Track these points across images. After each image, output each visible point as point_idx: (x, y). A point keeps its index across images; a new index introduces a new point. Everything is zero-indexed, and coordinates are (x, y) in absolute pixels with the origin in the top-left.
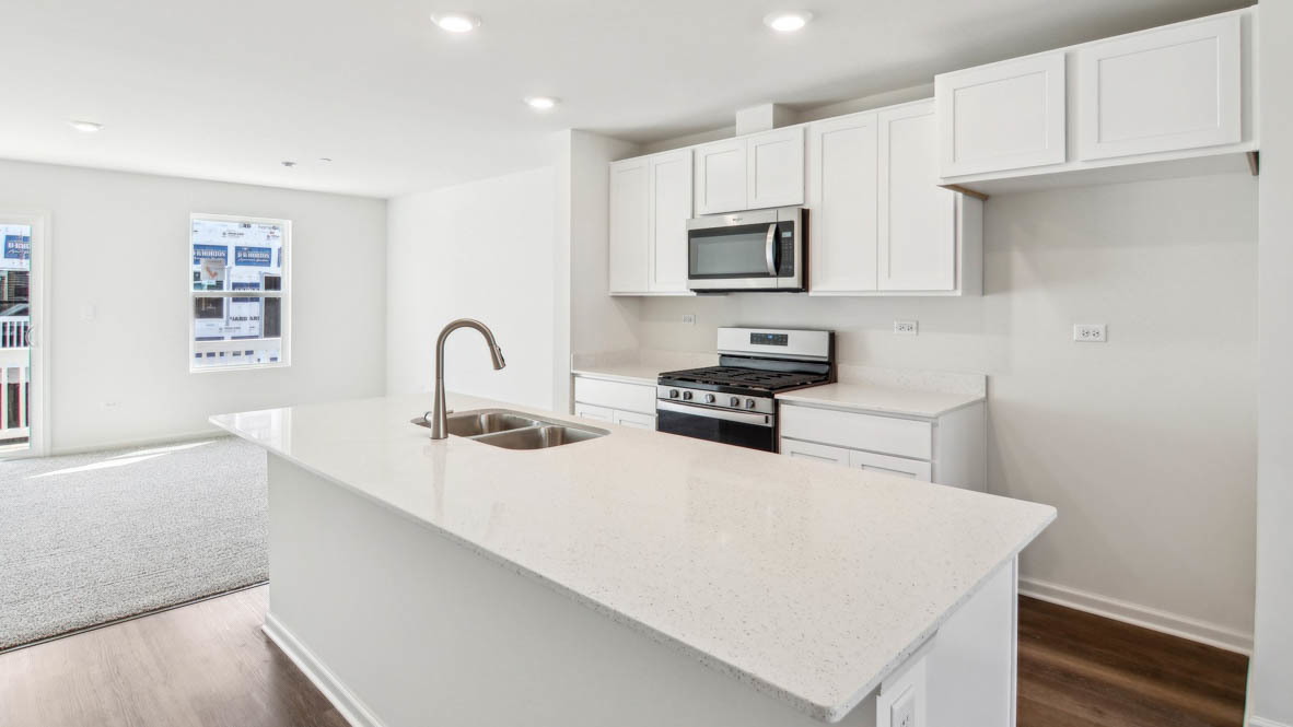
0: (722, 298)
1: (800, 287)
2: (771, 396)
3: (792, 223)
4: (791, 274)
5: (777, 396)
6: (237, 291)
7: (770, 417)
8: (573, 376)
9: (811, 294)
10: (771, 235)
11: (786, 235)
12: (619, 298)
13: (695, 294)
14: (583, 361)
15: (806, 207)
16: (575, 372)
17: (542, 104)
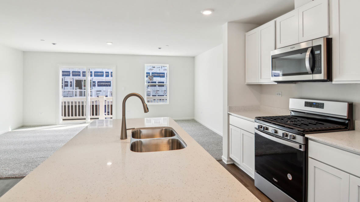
0: (293, 85)
1: (326, 79)
2: (303, 135)
3: (320, 46)
4: (320, 72)
5: (306, 136)
6: (159, 84)
7: (303, 146)
8: (229, 114)
9: (333, 82)
10: (308, 53)
11: (317, 52)
12: (250, 85)
13: (276, 83)
14: (232, 109)
15: (330, 37)
16: (229, 113)
17: (207, 13)
